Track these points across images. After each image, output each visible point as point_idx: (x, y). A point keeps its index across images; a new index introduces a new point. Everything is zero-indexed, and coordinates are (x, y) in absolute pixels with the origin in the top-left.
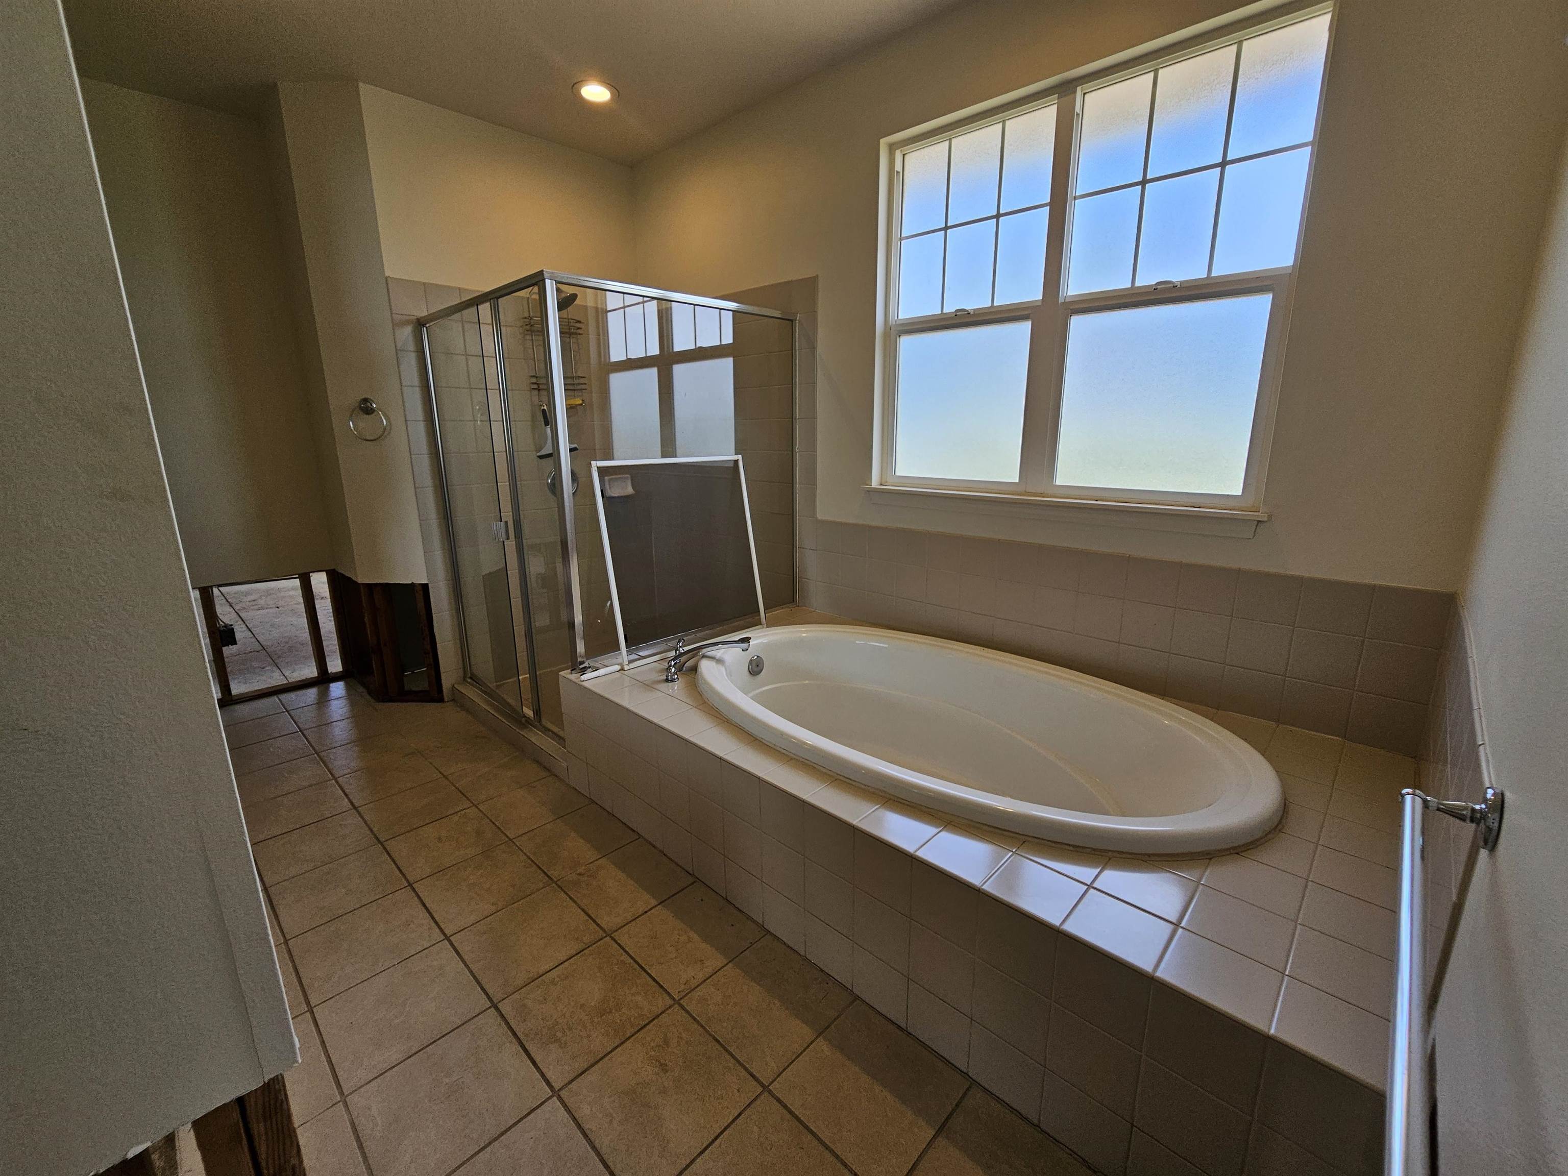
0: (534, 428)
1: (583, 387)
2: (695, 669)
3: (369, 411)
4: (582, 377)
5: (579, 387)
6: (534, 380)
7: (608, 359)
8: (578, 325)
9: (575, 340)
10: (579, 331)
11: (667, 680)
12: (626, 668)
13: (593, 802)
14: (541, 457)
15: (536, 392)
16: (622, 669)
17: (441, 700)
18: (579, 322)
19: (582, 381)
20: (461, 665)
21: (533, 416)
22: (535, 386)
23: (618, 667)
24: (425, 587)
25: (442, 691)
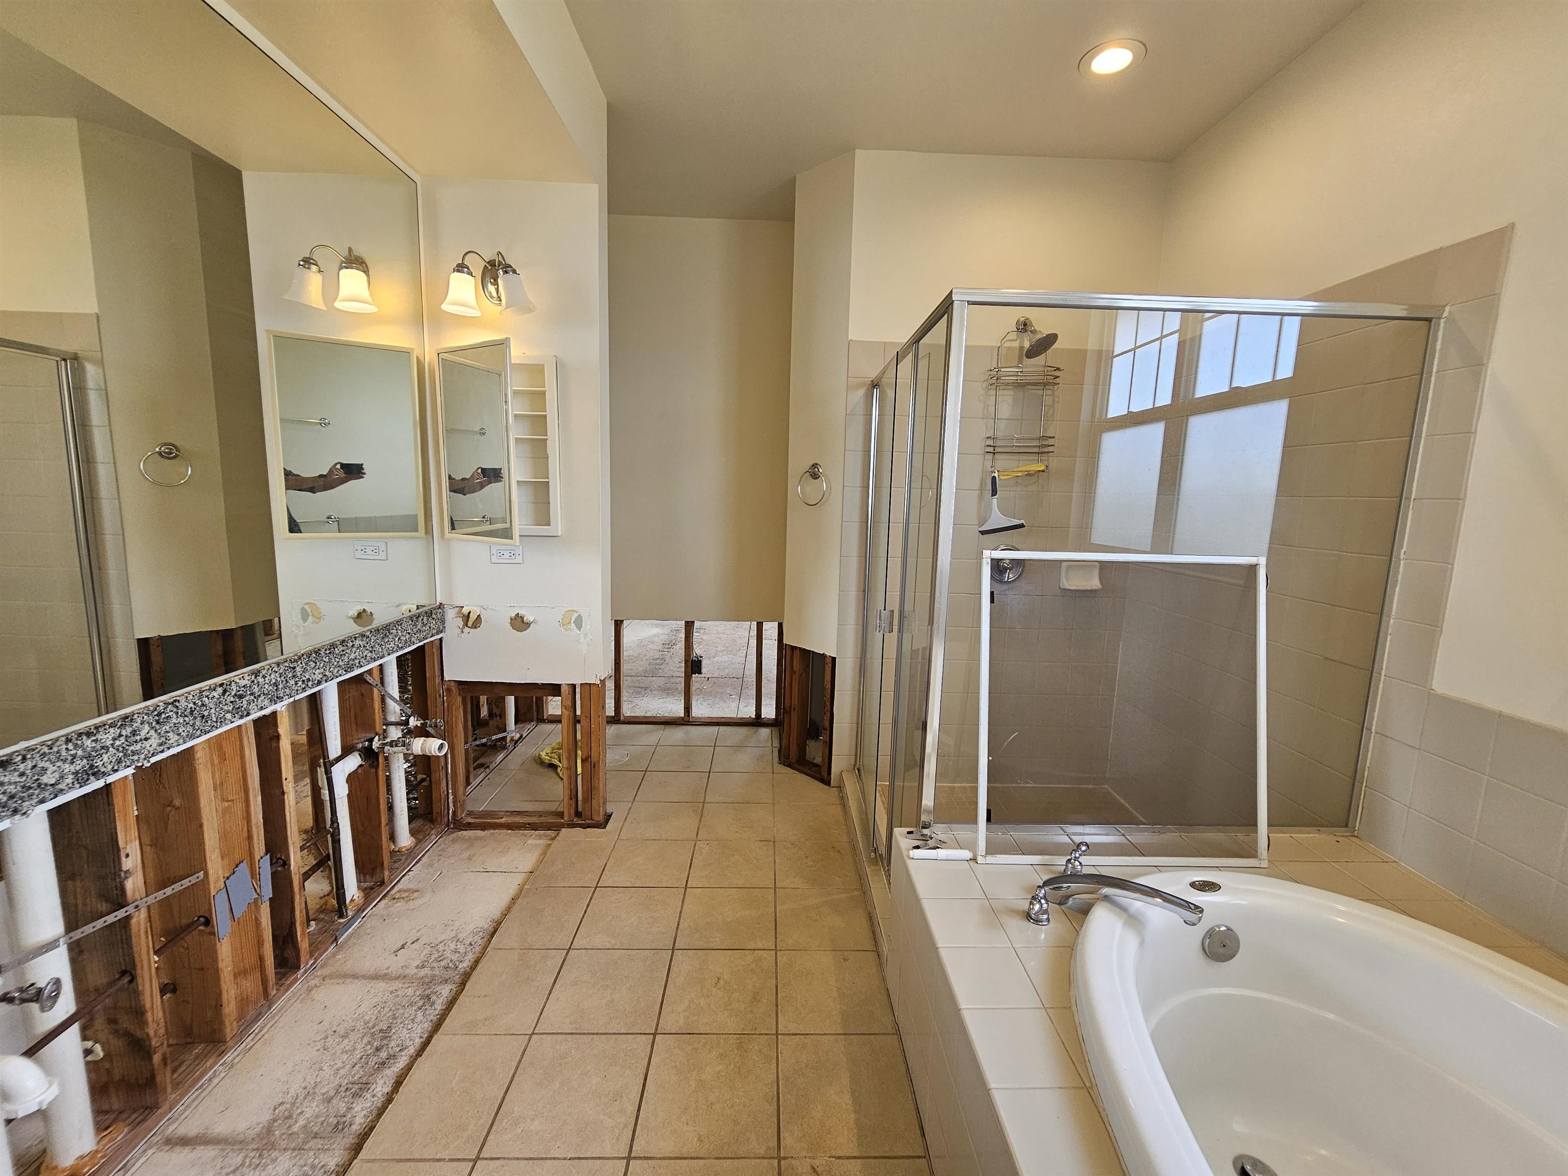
0: (981, 497)
1: (1051, 449)
2: (1085, 911)
3: (815, 476)
4: (1050, 438)
5: (1046, 450)
6: (990, 442)
7: (1104, 415)
8: (1057, 373)
9: (1049, 392)
10: (1057, 380)
11: (1028, 916)
12: (980, 860)
13: (898, 1033)
14: (983, 533)
15: (990, 456)
16: (974, 859)
17: (828, 783)
18: (1058, 369)
19: (1051, 442)
20: (853, 753)
21: (983, 483)
22: (991, 449)
23: (967, 854)
24: (834, 659)
25: (831, 774)
